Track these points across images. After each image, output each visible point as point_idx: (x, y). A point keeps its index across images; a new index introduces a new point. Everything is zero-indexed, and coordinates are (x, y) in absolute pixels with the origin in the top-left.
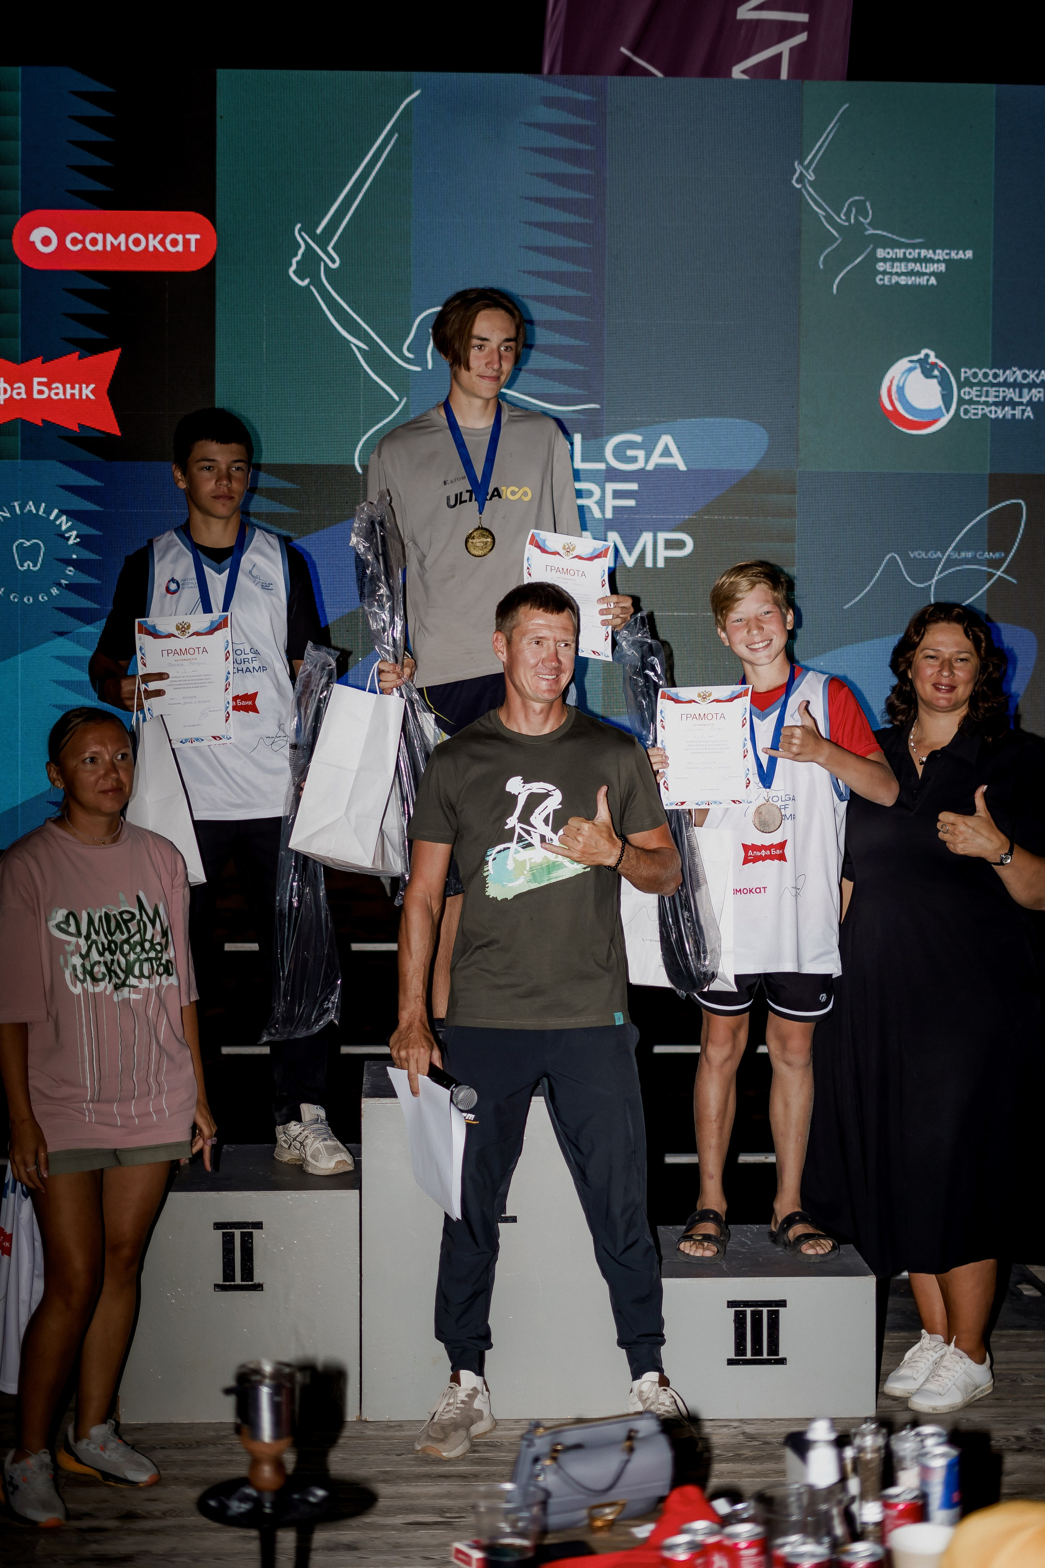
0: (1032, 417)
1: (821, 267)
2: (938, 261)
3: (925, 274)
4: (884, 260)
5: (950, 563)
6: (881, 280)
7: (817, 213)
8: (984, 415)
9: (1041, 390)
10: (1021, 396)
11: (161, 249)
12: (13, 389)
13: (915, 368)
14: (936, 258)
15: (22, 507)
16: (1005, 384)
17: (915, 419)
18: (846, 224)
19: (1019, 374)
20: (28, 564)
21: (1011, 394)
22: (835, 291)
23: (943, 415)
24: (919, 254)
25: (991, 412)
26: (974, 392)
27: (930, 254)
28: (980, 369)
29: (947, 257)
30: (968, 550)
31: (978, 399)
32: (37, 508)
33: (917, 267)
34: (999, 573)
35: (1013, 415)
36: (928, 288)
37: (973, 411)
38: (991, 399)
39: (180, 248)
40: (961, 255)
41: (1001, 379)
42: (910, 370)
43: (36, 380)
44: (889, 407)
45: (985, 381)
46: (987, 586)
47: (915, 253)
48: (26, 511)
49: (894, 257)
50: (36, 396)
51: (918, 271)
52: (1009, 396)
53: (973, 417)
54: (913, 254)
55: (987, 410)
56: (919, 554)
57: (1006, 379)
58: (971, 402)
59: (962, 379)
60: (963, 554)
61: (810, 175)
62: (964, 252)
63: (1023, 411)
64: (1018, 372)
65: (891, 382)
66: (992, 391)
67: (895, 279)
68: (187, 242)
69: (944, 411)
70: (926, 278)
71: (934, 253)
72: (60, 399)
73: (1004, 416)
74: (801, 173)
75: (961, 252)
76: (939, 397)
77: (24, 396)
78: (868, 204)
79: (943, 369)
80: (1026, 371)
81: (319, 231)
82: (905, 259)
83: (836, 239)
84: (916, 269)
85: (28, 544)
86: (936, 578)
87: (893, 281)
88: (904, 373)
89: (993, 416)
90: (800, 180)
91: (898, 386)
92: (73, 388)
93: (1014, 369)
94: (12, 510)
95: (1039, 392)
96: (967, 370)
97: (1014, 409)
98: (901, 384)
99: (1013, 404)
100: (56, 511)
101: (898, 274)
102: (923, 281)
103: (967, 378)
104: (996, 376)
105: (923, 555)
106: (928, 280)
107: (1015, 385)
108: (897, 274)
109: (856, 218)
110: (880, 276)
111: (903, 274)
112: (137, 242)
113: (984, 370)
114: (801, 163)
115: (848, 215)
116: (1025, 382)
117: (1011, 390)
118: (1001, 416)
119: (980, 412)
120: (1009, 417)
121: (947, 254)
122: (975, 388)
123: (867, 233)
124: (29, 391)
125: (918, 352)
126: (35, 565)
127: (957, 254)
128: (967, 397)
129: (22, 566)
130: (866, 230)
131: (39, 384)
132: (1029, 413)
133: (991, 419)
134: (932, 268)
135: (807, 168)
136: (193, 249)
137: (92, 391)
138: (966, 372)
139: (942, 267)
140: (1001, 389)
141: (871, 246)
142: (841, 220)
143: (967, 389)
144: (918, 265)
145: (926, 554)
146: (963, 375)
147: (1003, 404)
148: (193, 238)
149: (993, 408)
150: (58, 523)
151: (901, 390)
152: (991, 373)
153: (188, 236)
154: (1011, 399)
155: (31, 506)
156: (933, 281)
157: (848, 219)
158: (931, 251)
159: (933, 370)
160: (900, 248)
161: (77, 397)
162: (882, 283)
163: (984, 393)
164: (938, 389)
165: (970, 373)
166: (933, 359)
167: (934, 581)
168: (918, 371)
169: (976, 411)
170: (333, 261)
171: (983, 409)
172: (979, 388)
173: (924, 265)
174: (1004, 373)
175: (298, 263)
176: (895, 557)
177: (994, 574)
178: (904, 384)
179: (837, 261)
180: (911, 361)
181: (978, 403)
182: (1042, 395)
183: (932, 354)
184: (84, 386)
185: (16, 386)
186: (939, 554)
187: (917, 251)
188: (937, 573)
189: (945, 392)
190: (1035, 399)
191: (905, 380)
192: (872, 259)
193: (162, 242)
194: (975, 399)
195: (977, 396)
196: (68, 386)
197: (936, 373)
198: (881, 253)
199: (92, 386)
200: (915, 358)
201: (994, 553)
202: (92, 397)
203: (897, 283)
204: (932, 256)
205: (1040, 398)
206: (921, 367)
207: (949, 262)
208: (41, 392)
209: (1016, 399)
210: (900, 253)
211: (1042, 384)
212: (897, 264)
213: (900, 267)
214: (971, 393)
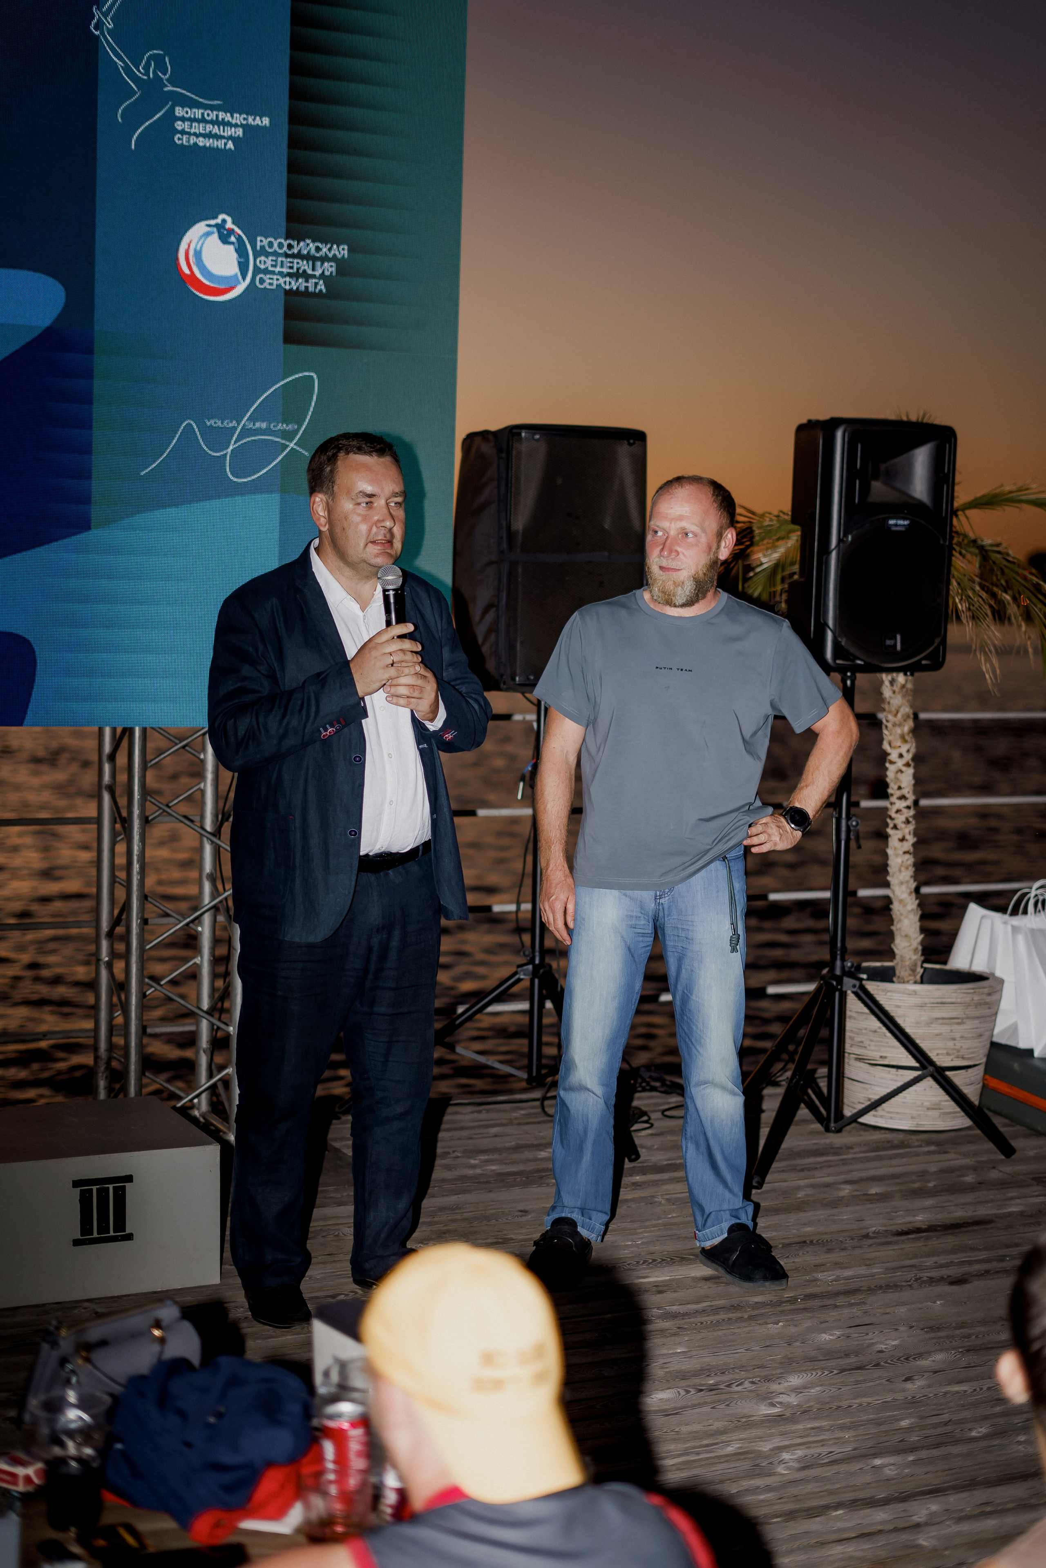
0: (324, 291)
1: (120, 120)
2: (236, 126)
3: (223, 137)
4: (183, 119)
5: (245, 432)
6: (179, 139)
7: (116, 63)
8: (279, 286)
9: (333, 264)
10: (314, 269)
13: (212, 233)
14: (234, 122)
16: (299, 255)
17: (212, 285)
18: (145, 77)
19: (312, 246)
21: (305, 266)
22: (133, 147)
23: (239, 283)
24: (217, 116)
25: (285, 283)
26: (269, 262)
27: (228, 117)
28: (276, 239)
29: (244, 122)
30: (263, 421)
31: (273, 269)
33: (216, 130)
34: (292, 445)
35: (307, 288)
36: (225, 152)
37: (268, 281)
38: (285, 270)
40: (258, 121)
41: (295, 251)
42: (208, 234)
44: (187, 271)
45: (280, 251)
46: (280, 458)
47: (213, 115)
49: (192, 116)
51: (216, 134)
52: (302, 268)
53: (268, 287)
54: (211, 115)
55: (282, 281)
56: (215, 423)
57: (300, 251)
58: (266, 271)
59: (258, 248)
60: (258, 425)
61: (109, 23)
62: (261, 118)
63: (316, 284)
64: (311, 245)
65: (189, 246)
66: (286, 261)
67: (193, 140)
69: (240, 278)
70: (223, 141)
71: (232, 116)
73: (298, 288)
74: (99, 20)
75: (258, 118)
76: (236, 264)
78: (167, 59)
79: (239, 236)
80: (319, 245)
82: (203, 120)
83: (135, 92)
84: (214, 131)
86: (231, 448)
87: (192, 142)
88: (201, 237)
89: (287, 287)
90: (98, 26)
91: (195, 250)
93: (308, 241)
95: (331, 266)
96: (263, 239)
97: (307, 281)
98: (198, 248)
99: (307, 277)
101: (197, 135)
102: (220, 144)
103: (262, 247)
104: (290, 247)
105: (219, 424)
106: (225, 144)
107: (308, 257)
108: (195, 134)
109: (154, 72)
110: (179, 136)
111: (201, 135)
113: (279, 240)
114: (98, 8)
115: (147, 68)
116: (318, 255)
117: (305, 262)
118: (295, 288)
119: (275, 282)
120: (302, 289)
121: (244, 119)
122: (270, 258)
123: (165, 89)
125: (216, 217)
127: (254, 120)
128: (262, 267)
130: (166, 86)
132: (321, 286)
133: (285, 289)
134: (229, 132)
135: (106, 15)
138: (261, 241)
139: (240, 132)
140: (296, 261)
141: (169, 104)
142: (140, 73)
143: (263, 258)
144: (216, 127)
145: (222, 423)
146: (259, 244)
147: (296, 275)
149: (288, 279)
151: (198, 254)
152: (285, 244)
154: (305, 271)
156: (230, 145)
157: (147, 73)
158: (229, 115)
159: (230, 237)
160: (198, 108)
162: (180, 142)
163: (279, 263)
164: (235, 255)
165: (265, 242)
166: (229, 224)
167: (229, 450)
168: (215, 236)
169: (271, 281)
171: (277, 279)
172: (274, 258)
173: (222, 128)
174: (298, 244)
176: (191, 425)
177: (287, 446)
178: (201, 248)
179: (135, 116)
180: (209, 226)
181: (273, 273)
182: (334, 269)
183: (229, 220)
186: (234, 423)
187: (215, 113)
188: (233, 442)
189: (242, 260)
190: (327, 273)
191: (202, 245)
192: (171, 117)
194: (270, 269)
195: (272, 266)
197: (233, 239)
198: (179, 111)
200: (213, 222)
201: (287, 425)
203: (195, 144)
204: (230, 119)
205: (331, 273)
206: (219, 232)
207: (246, 127)
209: (310, 272)
210: (198, 113)
211: (334, 258)
212: (195, 124)
213: (198, 128)
214: (266, 262)
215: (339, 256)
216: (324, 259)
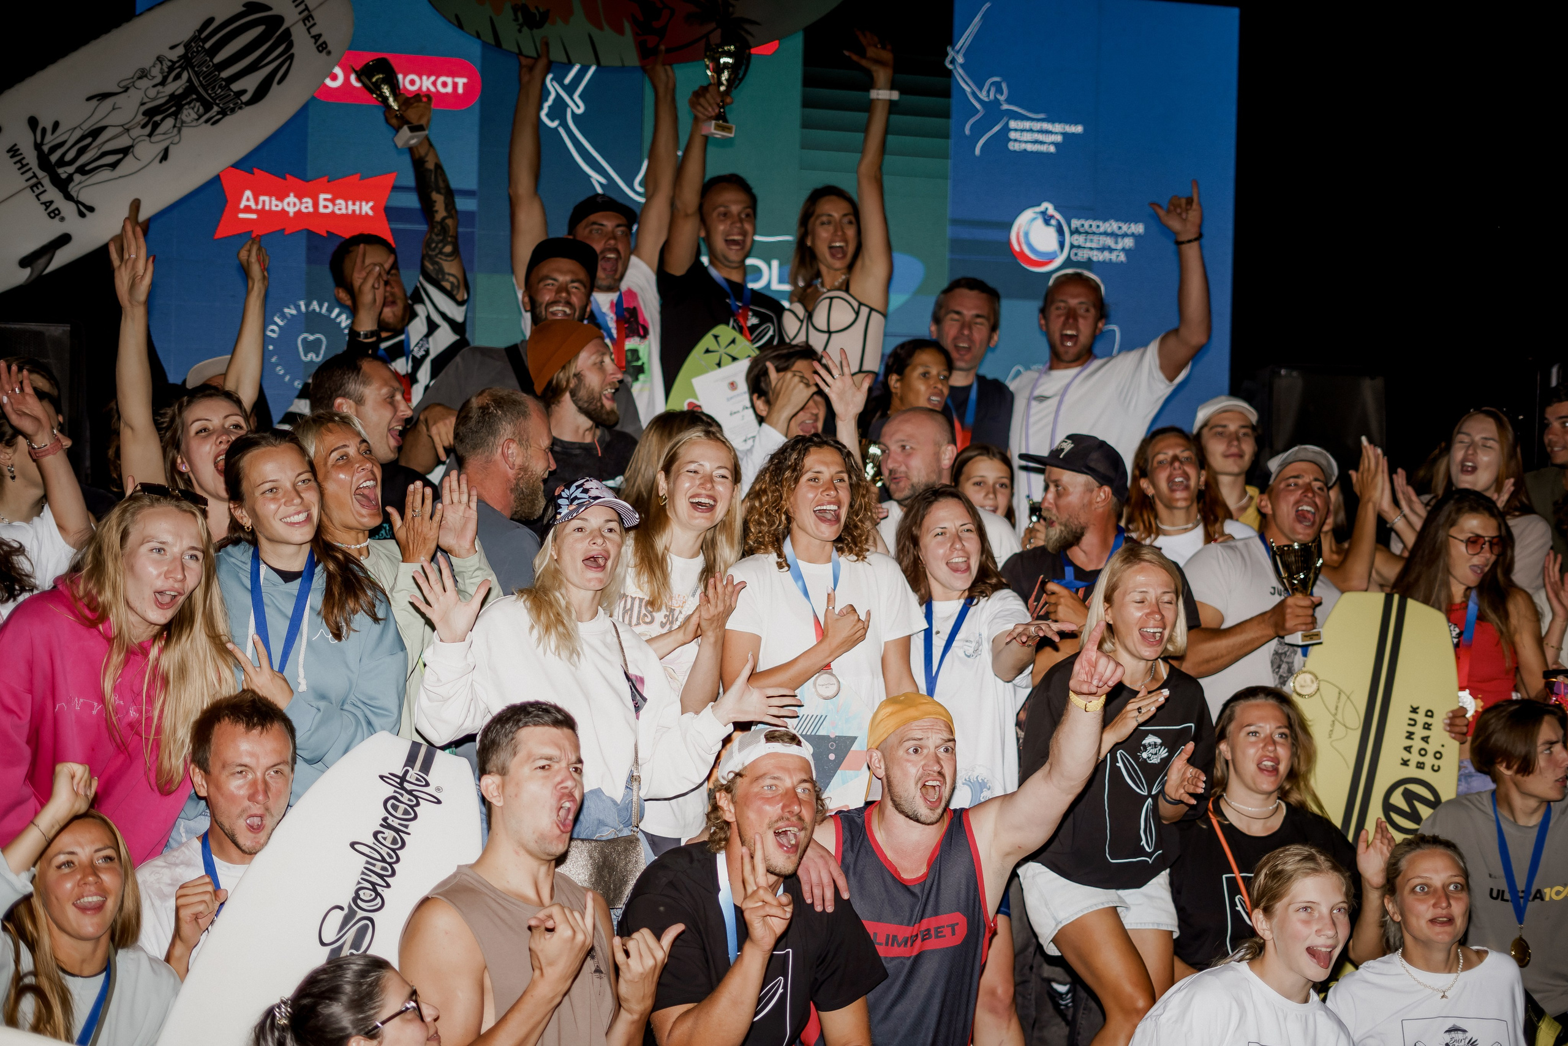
0: (1124, 261)
1: (967, 133)
2: (1056, 133)
3: (1045, 143)
4: (1016, 130)
6: (1012, 146)
7: (964, 89)
8: (1089, 259)
9: (1132, 240)
10: (1116, 243)
11: (433, 89)
12: (301, 203)
13: (1037, 218)
14: (1055, 130)
15: (307, 305)
16: (1105, 234)
17: (1037, 259)
18: (986, 99)
19: (1115, 226)
20: (311, 356)
21: (1109, 241)
23: (1058, 257)
24: (1041, 126)
25: (1093, 255)
26: (1081, 239)
27: (1050, 127)
28: (1086, 220)
29: (1062, 130)
31: (1084, 245)
32: (321, 306)
33: (1040, 137)
35: (1110, 259)
36: (1048, 155)
37: (1080, 255)
38: (1094, 245)
39: (449, 89)
40: (1073, 129)
41: (1102, 230)
42: (1034, 219)
43: (322, 196)
44: (1017, 248)
45: (1089, 230)
47: (1037, 126)
48: (311, 308)
49: (1022, 128)
50: (322, 210)
51: (1040, 140)
52: (1107, 243)
53: (1079, 259)
55: (1091, 254)
57: (1105, 230)
58: (1079, 247)
59: (1073, 228)
61: (960, 59)
62: (1075, 127)
63: (1118, 256)
65: (1019, 229)
66: (1095, 238)
67: (1023, 146)
68: (455, 85)
69: (1058, 252)
70: (1046, 146)
71: (1053, 126)
72: (342, 215)
73: (1103, 259)
74: (953, 57)
75: (1073, 127)
76: (1056, 241)
77: (311, 209)
78: (1003, 85)
79: (1059, 220)
80: (1121, 224)
81: (567, 81)
82: (1031, 130)
83: (978, 111)
85: (311, 338)
87: (1022, 148)
88: (1029, 222)
89: (1095, 259)
90: (953, 62)
91: (1024, 232)
92: (354, 204)
93: (1112, 221)
94: (298, 308)
95: (1130, 241)
96: (1077, 221)
97: (1111, 254)
98: (1027, 230)
99: (1111, 250)
100: (336, 311)
101: (1026, 142)
102: (1043, 148)
103: (1076, 228)
104: (1098, 227)
106: (1048, 148)
107: (1113, 235)
108: (1024, 142)
109: (994, 95)
110: (1012, 143)
111: (1029, 142)
112: (412, 82)
113: (1089, 221)
114: (952, 48)
115: (988, 92)
116: (1119, 232)
117: (1109, 238)
118: (1100, 259)
119: (1085, 255)
120: (1107, 260)
121: (1062, 128)
122: (1082, 236)
123: (1003, 108)
124: (316, 205)
125: (1039, 205)
126: (317, 356)
127: (1070, 128)
128: (1076, 243)
129: (306, 356)
130: (1003, 105)
131: (325, 200)
132: (1122, 257)
133: (1094, 261)
134: (1051, 138)
135: (958, 52)
136: (460, 90)
137: (372, 208)
138: (1076, 223)
139: (1059, 139)
140: (1102, 238)
141: (1005, 119)
142: (983, 95)
143: (1076, 236)
144: (1041, 135)
146: (1074, 225)
147: (1102, 249)
148: (461, 81)
149: (1095, 252)
150: (338, 320)
151: (1026, 234)
152: (1094, 224)
153: (457, 80)
154: (1109, 246)
155: (315, 305)
156: (1052, 149)
157: (988, 96)
158: (1051, 125)
159: (1051, 220)
160: (1027, 121)
161: (358, 212)
162: (1012, 148)
163: (1089, 240)
164: (1055, 235)
165: (1079, 224)
166: (1051, 211)
168: (1040, 222)
169: (1082, 255)
170: (578, 107)
171: (1088, 253)
172: (1085, 236)
173: (1045, 136)
174: (1104, 225)
175: (550, 107)
178: (1029, 230)
179: (980, 129)
180: (1035, 212)
181: (1084, 248)
182: (1132, 244)
183: (1051, 207)
184: (364, 203)
185: (304, 200)
187: (1040, 124)
189: (1060, 239)
190: (1127, 247)
191: (1030, 227)
192: (1006, 129)
193: (434, 84)
194: (1082, 245)
195: (1084, 242)
196: (350, 203)
197: (1053, 222)
198: (1013, 124)
199: (371, 204)
200: (1038, 209)
202: (371, 213)
203: (1024, 149)
204: (1052, 129)
205: (1130, 246)
206: (1043, 217)
207: (1065, 135)
208: (326, 207)
209: (1113, 246)
210: (1027, 125)
211: (1133, 235)
212: (1025, 134)
213: (1028, 136)
214: (1079, 240)
215: (1136, 232)
216: (1125, 235)
